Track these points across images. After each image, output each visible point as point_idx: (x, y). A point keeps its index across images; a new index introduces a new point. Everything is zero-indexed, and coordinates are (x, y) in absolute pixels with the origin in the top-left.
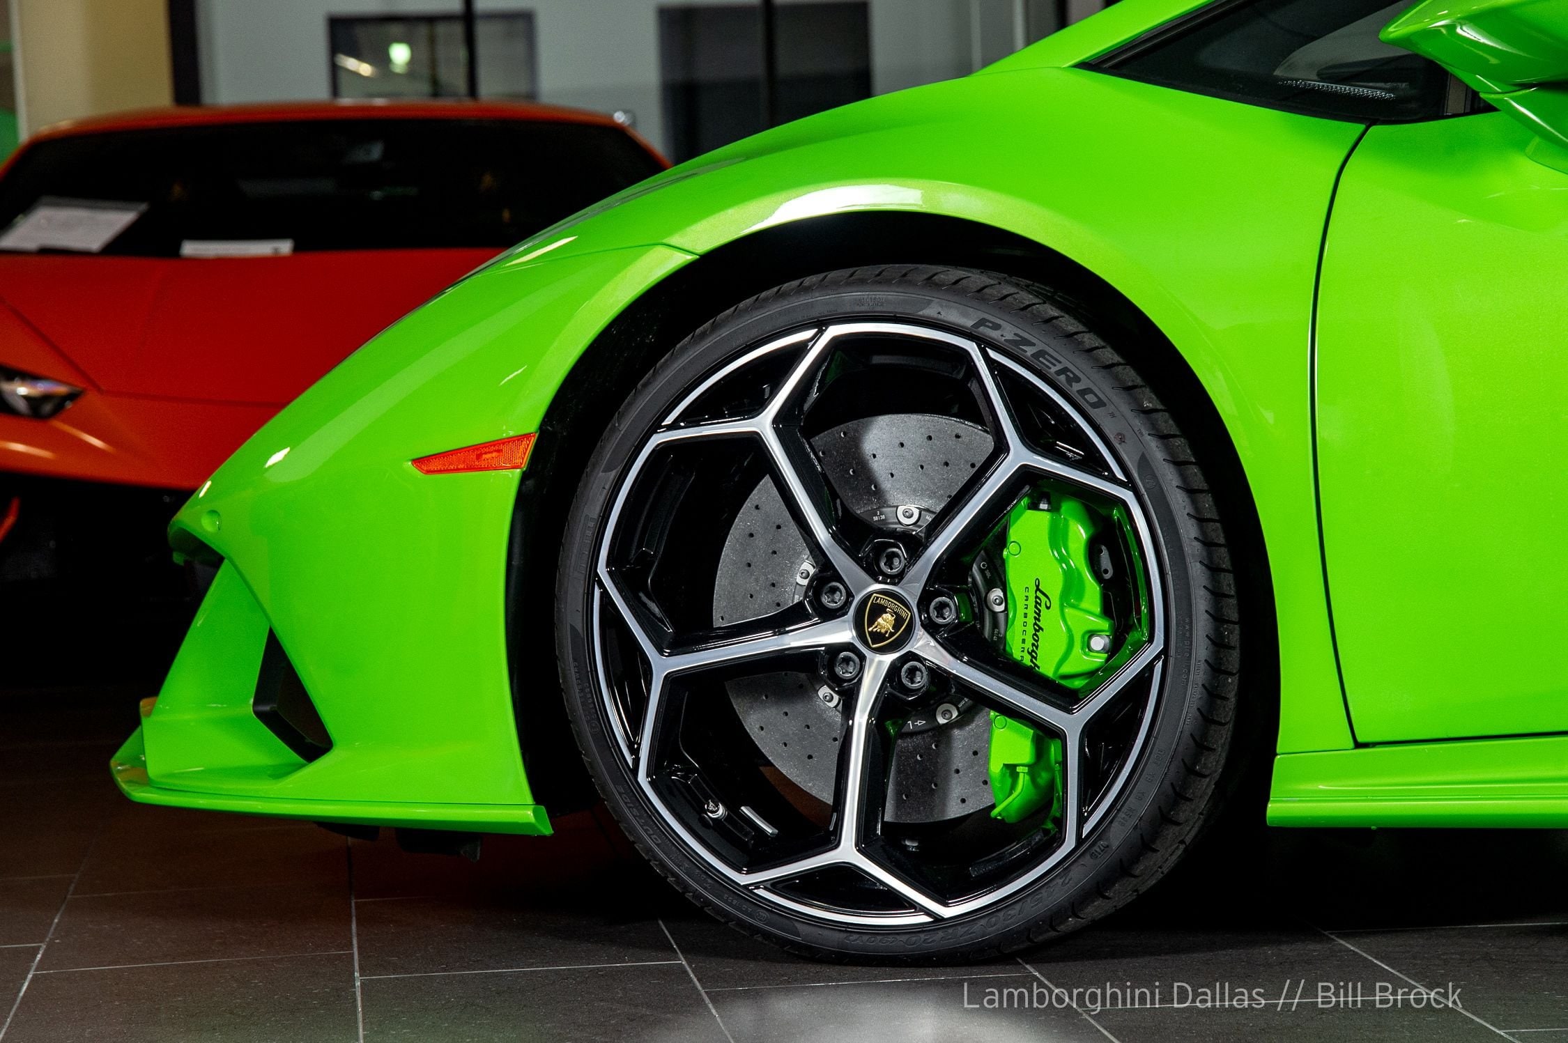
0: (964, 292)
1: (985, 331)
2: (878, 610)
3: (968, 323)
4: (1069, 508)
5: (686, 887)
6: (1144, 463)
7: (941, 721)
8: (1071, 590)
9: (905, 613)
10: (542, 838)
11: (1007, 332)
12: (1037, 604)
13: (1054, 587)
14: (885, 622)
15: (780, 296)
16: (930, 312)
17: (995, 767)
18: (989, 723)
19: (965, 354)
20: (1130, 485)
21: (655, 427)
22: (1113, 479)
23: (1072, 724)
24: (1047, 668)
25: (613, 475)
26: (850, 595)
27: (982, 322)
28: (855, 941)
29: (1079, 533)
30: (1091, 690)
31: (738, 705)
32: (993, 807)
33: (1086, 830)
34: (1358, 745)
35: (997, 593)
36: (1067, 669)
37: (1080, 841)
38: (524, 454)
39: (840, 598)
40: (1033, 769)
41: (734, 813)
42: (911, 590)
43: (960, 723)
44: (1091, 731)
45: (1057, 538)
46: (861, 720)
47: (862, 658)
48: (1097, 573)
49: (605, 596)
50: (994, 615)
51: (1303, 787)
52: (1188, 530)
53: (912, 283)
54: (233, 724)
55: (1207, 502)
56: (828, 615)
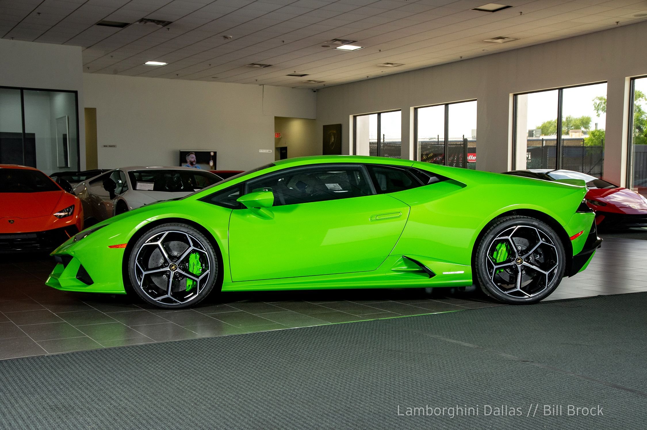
0: (185, 227)
1: (188, 232)
2: (172, 266)
3: (186, 231)
4: (197, 253)
5: (146, 300)
6: (208, 249)
7: (179, 279)
8: (198, 263)
9: (176, 266)
10: (126, 295)
11: (191, 232)
12: (194, 265)
13: (196, 263)
14: (173, 267)
15: (161, 227)
16: (181, 230)
17: (188, 285)
18: (186, 280)
19: (186, 235)
20: (206, 251)
21: (144, 243)
22: (204, 250)
23: (198, 280)
24: (194, 273)
25: (138, 249)
26: (169, 264)
27: (188, 231)
28: (170, 307)
29: (198, 256)
30: (200, 276)
31: (151, 277)
32: (186, 289)
33: (200, 293)
34: (233, 282)
35: (187, 264)
36: (197, 273)
37: (199, 294)
38: (125, 246)
39: (167, 265)
40: (192, 285)
41: (152, 291)
42: (177, 264)
43: (181, 280)
44: (201, 281)
45: (196, 258)
46: (171, 280)
47: (170, 272)
48: (200, 261)
49: (136, 264)
50: (187, 266)
51: (226, 287)
52: (213, 257)
53: (175, 226)
54: (73, 279)
55: (215, 253)
56: (166, 266)
